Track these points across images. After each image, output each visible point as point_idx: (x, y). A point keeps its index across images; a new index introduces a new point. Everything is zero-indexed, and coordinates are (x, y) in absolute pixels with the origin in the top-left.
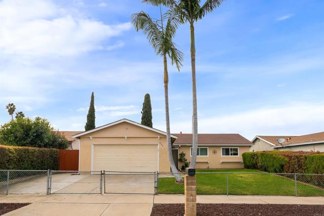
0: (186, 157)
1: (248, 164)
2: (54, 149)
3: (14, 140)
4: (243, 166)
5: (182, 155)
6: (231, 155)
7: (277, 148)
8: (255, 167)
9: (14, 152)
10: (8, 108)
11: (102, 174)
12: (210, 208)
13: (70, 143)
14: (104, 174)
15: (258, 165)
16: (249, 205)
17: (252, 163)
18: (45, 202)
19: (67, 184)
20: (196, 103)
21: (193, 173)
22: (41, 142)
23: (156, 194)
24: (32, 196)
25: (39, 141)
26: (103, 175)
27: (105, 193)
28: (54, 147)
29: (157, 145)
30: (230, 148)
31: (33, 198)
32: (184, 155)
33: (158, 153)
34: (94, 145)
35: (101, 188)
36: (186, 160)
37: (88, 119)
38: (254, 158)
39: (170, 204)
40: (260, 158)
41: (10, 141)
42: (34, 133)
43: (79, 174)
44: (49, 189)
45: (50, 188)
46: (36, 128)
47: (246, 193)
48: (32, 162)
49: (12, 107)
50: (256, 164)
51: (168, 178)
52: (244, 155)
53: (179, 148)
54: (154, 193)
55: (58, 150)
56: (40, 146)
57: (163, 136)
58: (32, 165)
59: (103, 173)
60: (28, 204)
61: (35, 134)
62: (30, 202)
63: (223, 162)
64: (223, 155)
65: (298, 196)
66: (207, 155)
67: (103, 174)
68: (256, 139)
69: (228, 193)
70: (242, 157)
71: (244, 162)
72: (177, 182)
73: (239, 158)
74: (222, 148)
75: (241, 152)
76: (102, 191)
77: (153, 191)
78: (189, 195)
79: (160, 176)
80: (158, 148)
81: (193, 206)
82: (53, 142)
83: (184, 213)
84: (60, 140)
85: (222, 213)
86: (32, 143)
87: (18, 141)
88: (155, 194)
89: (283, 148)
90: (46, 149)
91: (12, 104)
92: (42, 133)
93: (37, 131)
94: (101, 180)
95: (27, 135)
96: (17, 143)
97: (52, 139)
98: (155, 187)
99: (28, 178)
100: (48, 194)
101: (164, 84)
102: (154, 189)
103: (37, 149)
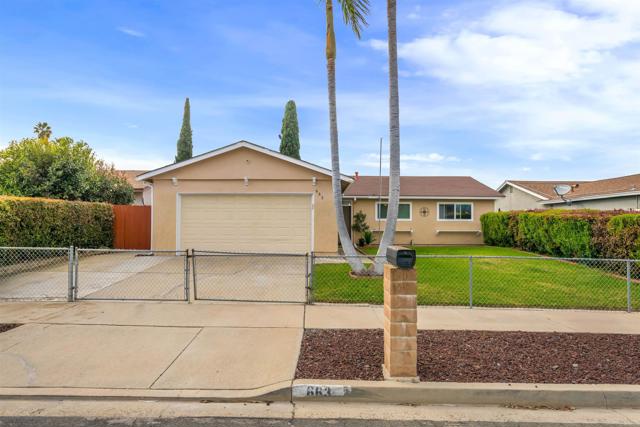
0: (367, 221)
1: (493, 237)
2: (104, 203)
3: (18, 185)
4: (481, 240)
5: (360, 217)
6: (458, 217)
7: (552, 205)
8: (508, 242)
9: (8, 208)
10: (37, 131)
11: (188, 257)
12: (442, 343)
13: (139, 192)
14: (193, 256)
15: (517, 239)
16: (533, 336)
17: (503, 235)
18: (53, 321)
19: (121, 277)
20: (397, 101)
21: (410, 260)
22: (75, 189)
23: (309, 302)
24: (35, 304)
25: (70, 188)
26: (190, 259)
27: (196, 299)
28: (105, 200)
29: (311, 195)
30: (455, 204)
31: (35, 310)
32: (364, 217)
33: (313, 211)
34: (183, 195)
35: (187, 289)
36: (367, 228)
37: (179, 150)
38: (507, 225)
39: (342, 331)
40: (521, 225)
41: (8, 187)
42: (57, 170)
43: (152, 255)
44: (72, 288)
45: (76, 288)
46: (63, 160)
47: (511, 301)
48: (53, 230)
49: (45, 129)
50: (513, 236)
51: (335, 265)
52: (484, 219)
53: (354, 203)
54: (305, 300)
55: (112, 206)
56: (72, 198)
57: (323, 179)
58: (53, 237)
59: (190, 253)
60: (15, 326)
61: (60, 173)
62: (19, 321)
63: (440, 233)
64: (441, 217)
65: (632, 311)
66: (408, 217)
67: (190, 256)
68: (506, 187)
69: (471, 303)
70: (479, 222)
71: (485, 233)
72: (353, 273)
73: (473, 224)
74: (438, 204)
75: (477, 212)
76: (190, 295)
77: (302, 296)
78: (399, 318)
79: (317, 261)
80: (313, 202)
81: (409, 347)
82: (103, 190)
83: (381, 361)
84: (116, 185)
85: (477, 360)
86: (56, 191)
87: (24, 186)
88: (307, 303)
89: (565, 204)
90: (85, 203)
91: (45, 124)
92: (75, 171)
93: (64, 166)
94: (187, 270)
95: (45, 175)
96: (23, 190)
97: (99, 184)
98: (308, 288)
99: (44, 262)
100: (72, 299)
101: (325, 62)
102: (303, 291)
103: (62, 202)
